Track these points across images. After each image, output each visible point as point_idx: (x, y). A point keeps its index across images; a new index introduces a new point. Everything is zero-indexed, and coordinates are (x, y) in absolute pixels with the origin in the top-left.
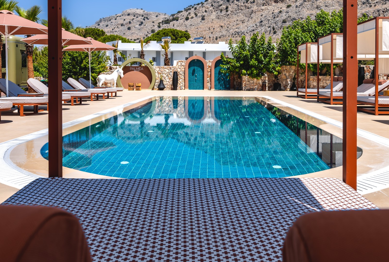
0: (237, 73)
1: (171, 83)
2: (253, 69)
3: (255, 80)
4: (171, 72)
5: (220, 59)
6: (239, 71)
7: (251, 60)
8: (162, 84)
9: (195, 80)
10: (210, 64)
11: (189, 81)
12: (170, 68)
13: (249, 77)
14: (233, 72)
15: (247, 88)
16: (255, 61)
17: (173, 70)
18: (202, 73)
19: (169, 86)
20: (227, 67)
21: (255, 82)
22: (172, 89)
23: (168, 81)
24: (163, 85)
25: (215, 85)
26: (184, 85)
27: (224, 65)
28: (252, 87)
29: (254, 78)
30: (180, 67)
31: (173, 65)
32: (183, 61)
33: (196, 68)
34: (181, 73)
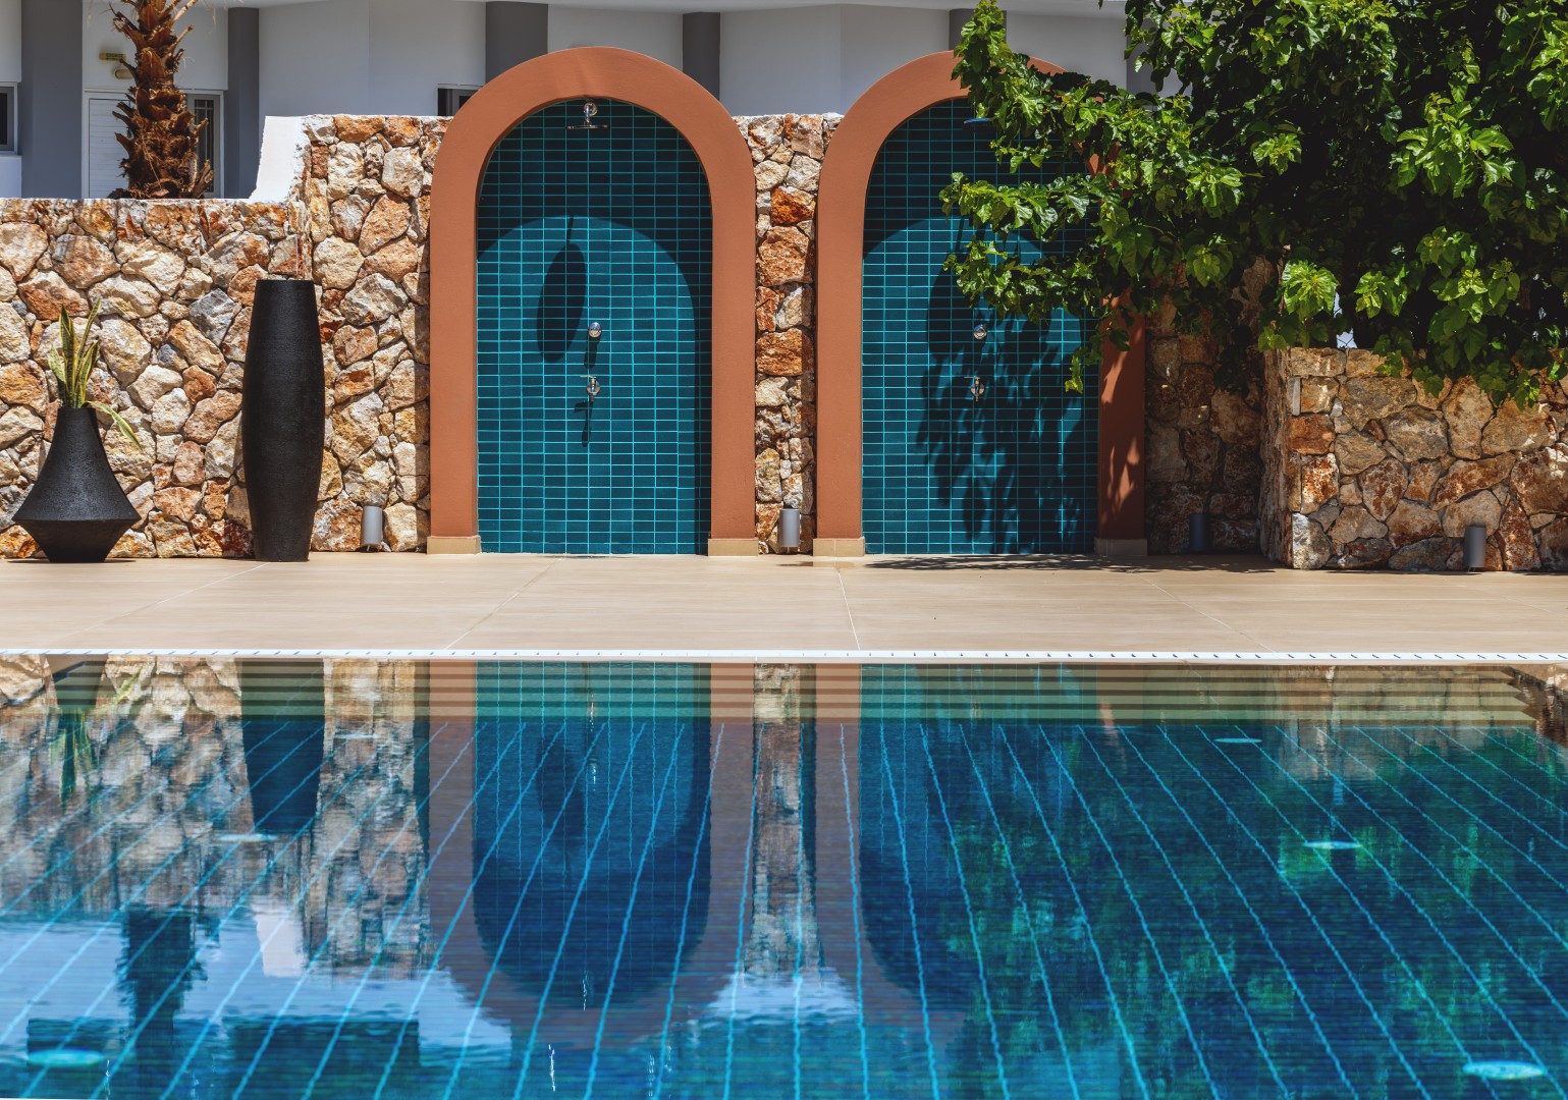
0: (1200, 299)
1: (224, 452)
2: (1435, 245)
3: (1472, 403)
4: (220, 284)
5: (958, 90)
6: (1234, 277)
7: (1416, 119)
8: (78, 474)
9: (582, 407)
10: (806, 172)
11: (485, 424)
12: (211, 230)
13: (1372, 362)
14: (1139, 290)
15: (1345, 533)
16: (1475, 124)
17: (253, 256)
18: (681, 312)
19: (182, 504)
20: (1050, 217)
21: (1464, 441)
22: (233, 550)
23: (178, 416)
24: (105, 477)
25: (870, 485)
26: (410, 486)
27: (1012, 181)
28: (1418, 518)
29: (1457, 374)
30: (351, 215)
31: (248, 188)
32: (396, 122)
33: (589, 231)
34: (375, 306)
